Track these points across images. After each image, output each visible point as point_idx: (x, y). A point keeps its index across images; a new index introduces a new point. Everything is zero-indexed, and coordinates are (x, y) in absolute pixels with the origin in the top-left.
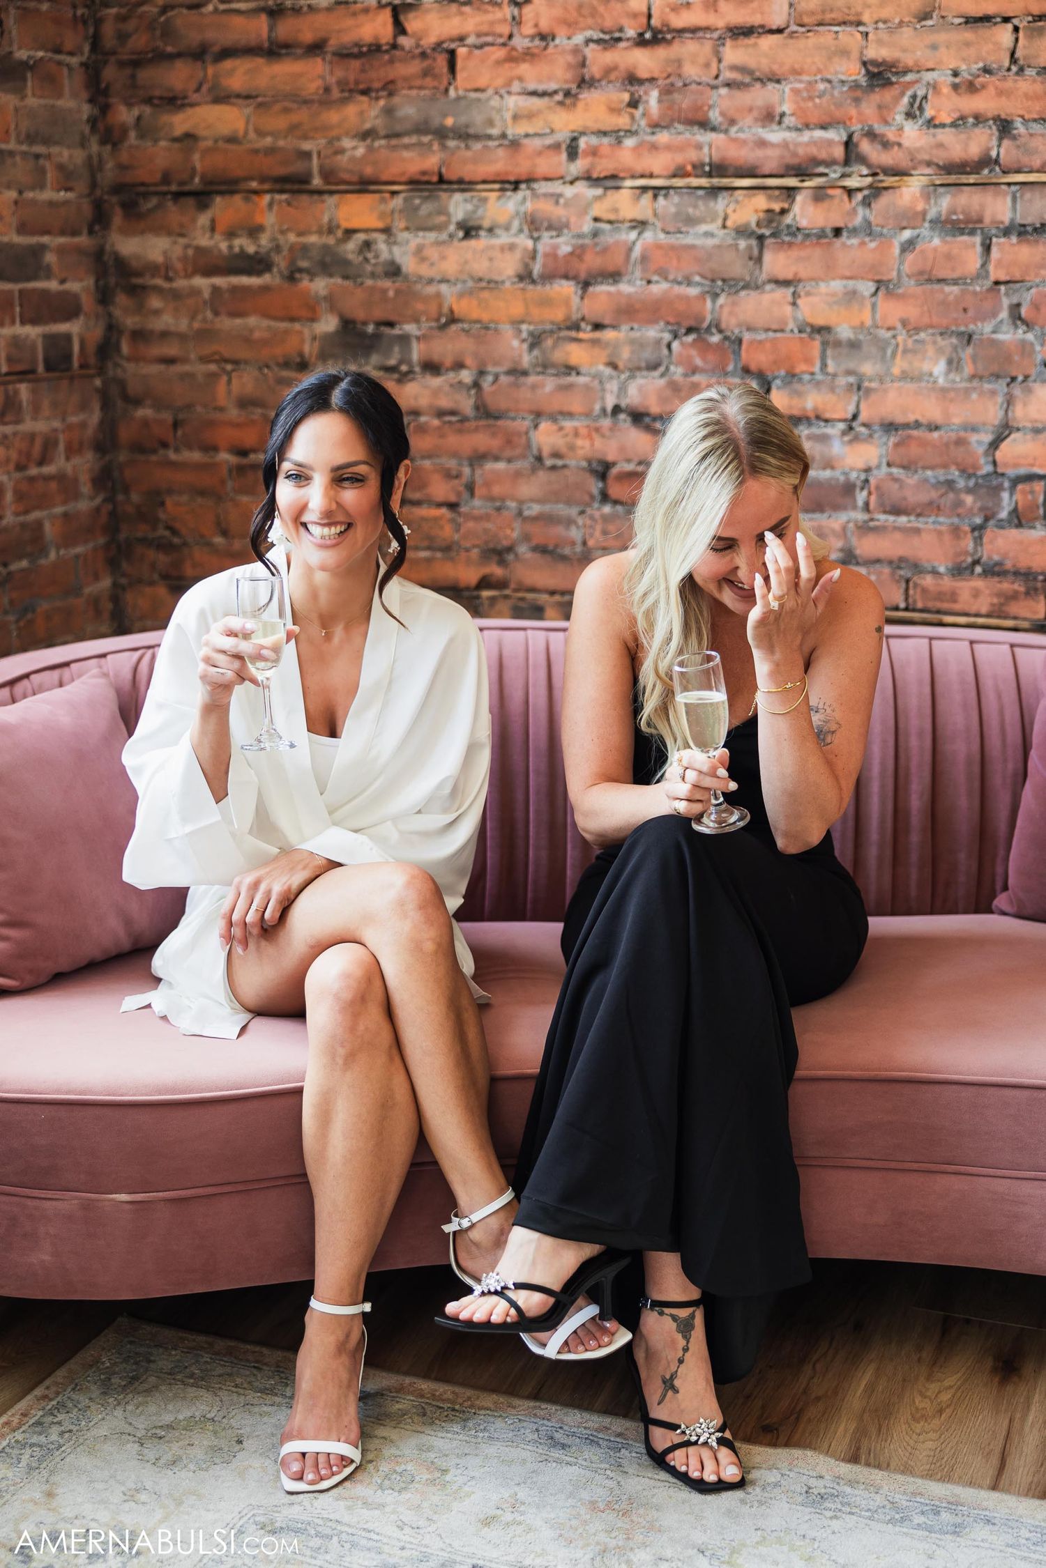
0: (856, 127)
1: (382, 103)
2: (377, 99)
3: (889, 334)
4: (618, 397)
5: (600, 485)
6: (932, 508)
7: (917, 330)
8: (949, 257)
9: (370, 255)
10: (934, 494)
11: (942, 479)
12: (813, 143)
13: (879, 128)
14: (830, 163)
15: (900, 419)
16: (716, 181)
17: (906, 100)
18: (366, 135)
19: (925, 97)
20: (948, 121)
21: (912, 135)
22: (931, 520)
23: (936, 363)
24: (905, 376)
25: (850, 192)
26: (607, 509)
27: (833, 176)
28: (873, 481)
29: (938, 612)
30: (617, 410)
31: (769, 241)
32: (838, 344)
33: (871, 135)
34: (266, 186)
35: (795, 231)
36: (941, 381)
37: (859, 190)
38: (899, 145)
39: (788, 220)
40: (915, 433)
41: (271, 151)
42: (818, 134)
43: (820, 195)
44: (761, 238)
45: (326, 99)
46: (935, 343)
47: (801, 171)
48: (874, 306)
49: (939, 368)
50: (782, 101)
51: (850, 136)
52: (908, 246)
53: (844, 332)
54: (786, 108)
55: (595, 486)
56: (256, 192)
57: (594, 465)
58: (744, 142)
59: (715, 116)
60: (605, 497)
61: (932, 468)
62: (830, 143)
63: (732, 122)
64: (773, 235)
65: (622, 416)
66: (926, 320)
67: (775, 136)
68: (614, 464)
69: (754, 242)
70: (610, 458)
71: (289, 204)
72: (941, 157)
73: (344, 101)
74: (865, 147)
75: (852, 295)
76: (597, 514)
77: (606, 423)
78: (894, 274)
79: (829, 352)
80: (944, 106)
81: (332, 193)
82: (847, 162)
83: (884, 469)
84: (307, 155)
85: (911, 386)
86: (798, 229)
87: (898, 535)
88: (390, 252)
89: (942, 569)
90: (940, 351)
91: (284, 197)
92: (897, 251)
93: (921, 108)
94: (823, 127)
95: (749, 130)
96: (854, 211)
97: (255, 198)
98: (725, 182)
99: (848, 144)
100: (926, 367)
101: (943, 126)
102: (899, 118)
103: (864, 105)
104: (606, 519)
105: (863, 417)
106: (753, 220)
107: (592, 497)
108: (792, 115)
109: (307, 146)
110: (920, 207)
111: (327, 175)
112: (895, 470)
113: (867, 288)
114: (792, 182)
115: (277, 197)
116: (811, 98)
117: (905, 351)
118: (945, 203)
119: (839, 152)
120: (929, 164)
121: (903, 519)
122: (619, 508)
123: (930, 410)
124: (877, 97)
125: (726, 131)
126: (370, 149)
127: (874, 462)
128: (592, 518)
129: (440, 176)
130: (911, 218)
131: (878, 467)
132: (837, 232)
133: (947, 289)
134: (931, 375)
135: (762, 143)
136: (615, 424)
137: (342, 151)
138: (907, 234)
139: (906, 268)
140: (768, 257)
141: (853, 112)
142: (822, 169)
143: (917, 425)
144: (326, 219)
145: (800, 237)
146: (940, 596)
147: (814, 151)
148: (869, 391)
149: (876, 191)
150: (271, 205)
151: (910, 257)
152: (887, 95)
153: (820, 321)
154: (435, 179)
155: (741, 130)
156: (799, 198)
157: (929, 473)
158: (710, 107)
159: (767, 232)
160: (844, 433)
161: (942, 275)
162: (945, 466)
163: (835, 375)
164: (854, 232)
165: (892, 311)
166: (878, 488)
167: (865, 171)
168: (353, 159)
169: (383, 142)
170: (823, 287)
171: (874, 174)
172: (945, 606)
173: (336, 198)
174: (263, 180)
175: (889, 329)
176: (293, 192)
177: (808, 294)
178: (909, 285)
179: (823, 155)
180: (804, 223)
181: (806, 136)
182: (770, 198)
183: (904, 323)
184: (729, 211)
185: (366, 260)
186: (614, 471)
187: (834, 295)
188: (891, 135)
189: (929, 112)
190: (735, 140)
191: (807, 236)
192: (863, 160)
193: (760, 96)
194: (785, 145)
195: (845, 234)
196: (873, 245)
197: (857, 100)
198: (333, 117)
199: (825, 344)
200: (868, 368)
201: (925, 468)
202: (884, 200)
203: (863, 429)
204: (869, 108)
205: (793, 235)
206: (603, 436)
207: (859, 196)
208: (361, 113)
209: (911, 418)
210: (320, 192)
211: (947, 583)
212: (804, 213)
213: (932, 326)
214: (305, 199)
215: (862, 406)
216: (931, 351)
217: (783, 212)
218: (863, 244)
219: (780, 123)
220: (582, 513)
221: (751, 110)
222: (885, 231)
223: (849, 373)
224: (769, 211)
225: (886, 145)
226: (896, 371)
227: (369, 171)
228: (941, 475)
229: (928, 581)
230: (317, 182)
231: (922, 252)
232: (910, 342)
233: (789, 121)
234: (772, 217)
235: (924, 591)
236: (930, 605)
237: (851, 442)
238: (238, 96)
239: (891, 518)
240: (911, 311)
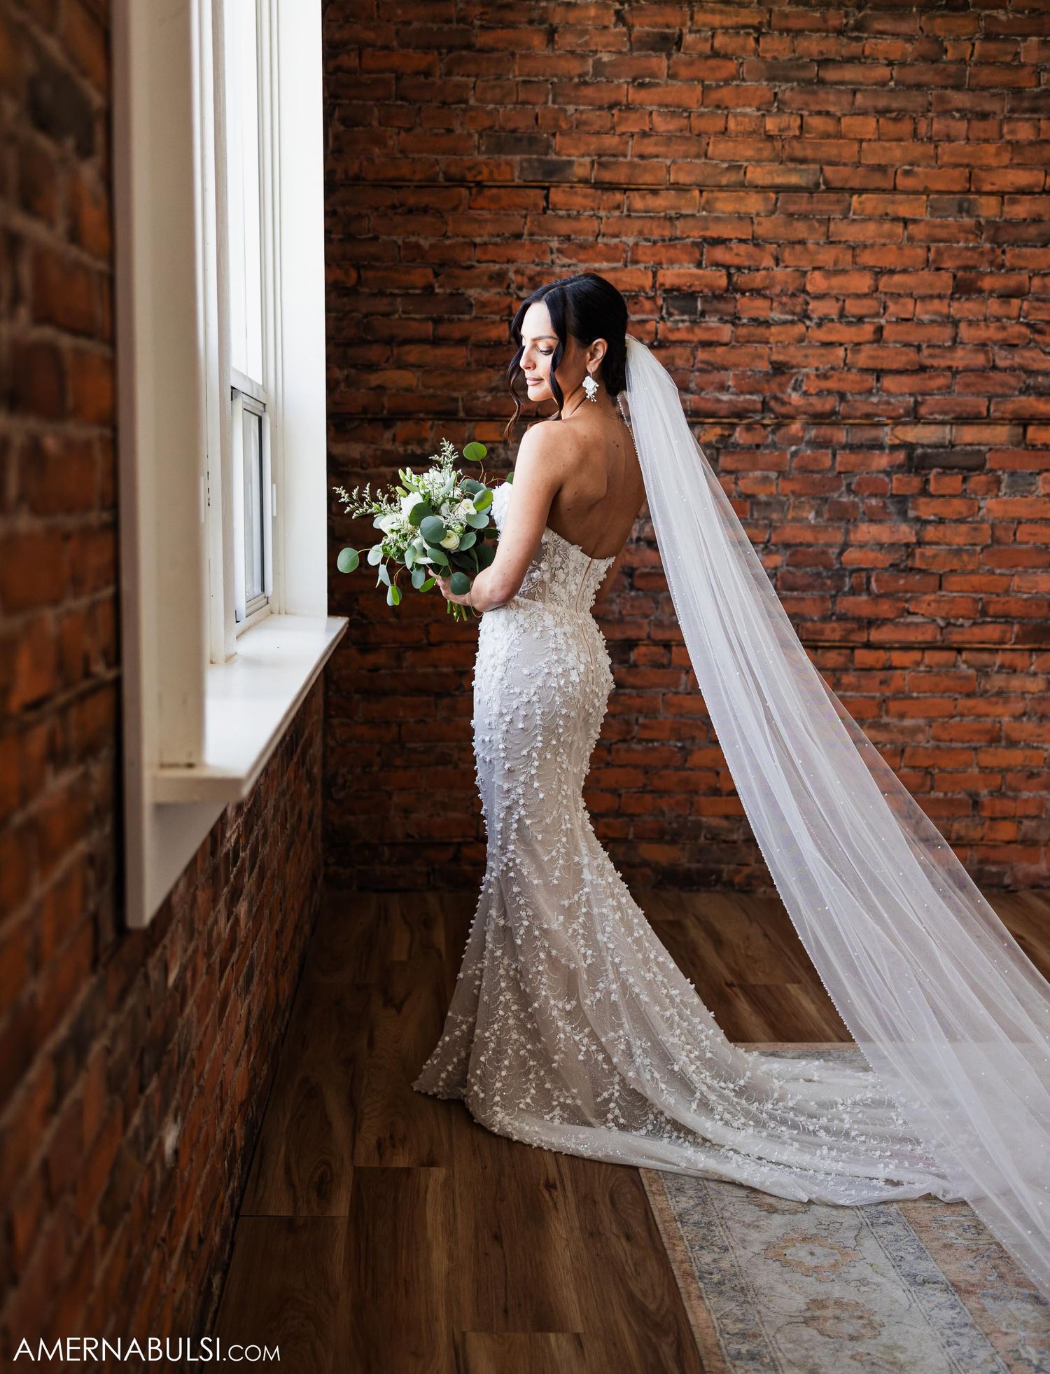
0: (768, 394)
1: (502, 372)
2: (499, 370)
3: (784, 499)
4: (639, 532)
5: (630, 580)
6: (809, 587)
7: (800, 495)
8: (815, 460)
9: (494, 456)
10: (811, 580)
11: (815, 571)
12: (746, 401)
13: (779, 395)
14: (755, 411)
15: (792, 542)
16: (695, 419)
17: (793, 381)
18: (492, 390)
19: (802, 381)
20: (814, 392)
21: (795, 398)
22: (809, 593)
23: (810, 512)
24: (794, 519)
25: (765, 426)
26: (633, 593)
27: (758, 418)
28: (779, 574)
29: (814, 641)
30: (638, 539)
31: (723, 451)
32: (759, 503)
33: (776, 398)
34: (430, 417)
35: (736, 445)
36: (813, 522)
37: (769, 425)
38: (790, 404)
39: (732, 440)
40: (800, 548)
41: (433, 397)
42: (748, 397)
43: (749, 428)
44: (718, 449)
45: (467, 369)
46: (809, 502)
47: (740, 414)
48: (777, 485)
49: (811, 516)
50: (728, 380)
51: (764, 399)
52: (794, 454)
53: (762, 497)
54: (730, 383)
55: (627, 581)
56: (423, 420)
57: (626, 570)
58: (708, 400)
59: (692, 386)
60: (632, 587)
61: (809, 566)
62: (754, 401)
63: (702, 389)
64: (724, 448)
65: (642, 543)
66: (804, 491)
67: (725, 397)
68: (637, 569)
69: (715, 452)
70: (635, 565)
71: (443, 426)
72: (811, 410)
73: (479, 371)
74: (772, 404)
75: (766, 479)
76: (628, 596)
77: (633, 546)
78: (787, 468)
79: (755, 508)
80: (812, 386)
81: (470, 421)
82: (763, 411)
83: (785, 568)
84: (456, 400)
85: (798, 525)
86: (738, 445)
87: (793, 602)
88: (506, 454)
89: (816, 618)
90: (812, 507)
91: (441, 422)
92: (789, 456)
93: (800, 386)
94: (751, 393)
95: (711, 394)
96: (767, 437)
97: (422, 423)
98: (700, 420)
99: (764, 403)
100: (805, 515)
101: (811, 395)
102: (789, 390)
103: (771, 384)
104: (632, 599)
105: (773, 540)
106: (714, 439)
107: (625, 587)
108: (734, 386)
109: (455, 395)
110: (800, 434)
111: (468, 411)
112: (791, 569)
113: (773, 475)
114: (735, 421)
115: (436, 422)
116: (744, 379)
117: (794, 507)
118: (813, 433)
119: (759, 406)
120: (805, 413)
121: (795, 593)
122: (641, 593)
123: (808, 537)
124: (778, 379)
125: (699, 394)
126: (495, 398)
127: (779, 563)
128: (624, 598)
129: (537, 413)
130: (796, 440)
131: (782, 566)
132: (758, 446)
133: (815, 476)
134: (807, 518)
135: (719, 401)
136: (638, 549)
137: (478, 398)
138: (793, 448)
139: (793, 465)
140: (722, 459)
141: (766, 387)
142: (750, 415)
143: (801, 544)
144: (466, 435)
145: (739, 449)
146: (815, 632)
147: (746, 405)
148: (776, 528)
149: (779, 426)
150: (432, 428)
151: (796, 460)
152: (783, 379)
153: (749, 492)
154: (534, 414)
155: (707, 394)
156: (738, 429)
157: (808, 569)
158: (690, 381)
159: (721, 446)
160: (763, 550)
161: (811, 468)
162: (816, 565)
163: (757, 520)
164: (767, 447)
165: (788, 487)
166: (782, 578)
167: (772, 416)
168: (485, 402)
169: (503, 394)
170: (751, 474)
171: (777, 418)
172: (817, 637)
173: (472, 424)
174: (427, 413)
175: (785, 496)
176: (446, 420)
177: (743, 478)
178: (795, 473)
179: (751, 407)
180: (741, 442)
181: (742, 398)
182: (722, 429)
183: (793, 492)
184: (702, 434)
185: (492, 458)
186: (638, 572)
187: (756, 478)
188: (785, 398)
189: (804, 388)
190: (703, 399)
191: (743, 448)
192: (771, 410)
193: (717, 377)
194: (730, 402)
195: (762, 448)
196: (776, 453)
197: (768, 381)
198: (472, 379)
199: (752, 504)
200: (775, 516)
201: (806, 566)
202: (783, 431)
203: (773, 547)
204: (774, 385)
205: (735, 448)
206: (631, 554)
207: (769, 429)
208: (490, 378)
209: (798, 541)
210: (463, 421)
211: (819, 625)
212: (739, 436)
213: (805, 495)
214: (454, 424)
215: (773, 535)
216: (807, 507)
217: (730, 436)
218: (771, 453)
219: (728, 390)
220: (619, 596)
221: (712, 383)
222: (783, 446)
223: (765, 518)
224: (722, 436)
225: (783, 403)
226: (789, 517)
227: (494, 409)
228: (814, 570)
229: (809, 625)
230: (462, 414)
231: (802, 458)
232: (797, 503)
233: (732, 390)
234: (723, 438)
235: (807, 630)
236: (811, 637)
237: (767, 554)
238: (413, 366)
239: (789, 593)
240: (796, 487)
